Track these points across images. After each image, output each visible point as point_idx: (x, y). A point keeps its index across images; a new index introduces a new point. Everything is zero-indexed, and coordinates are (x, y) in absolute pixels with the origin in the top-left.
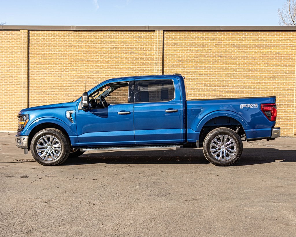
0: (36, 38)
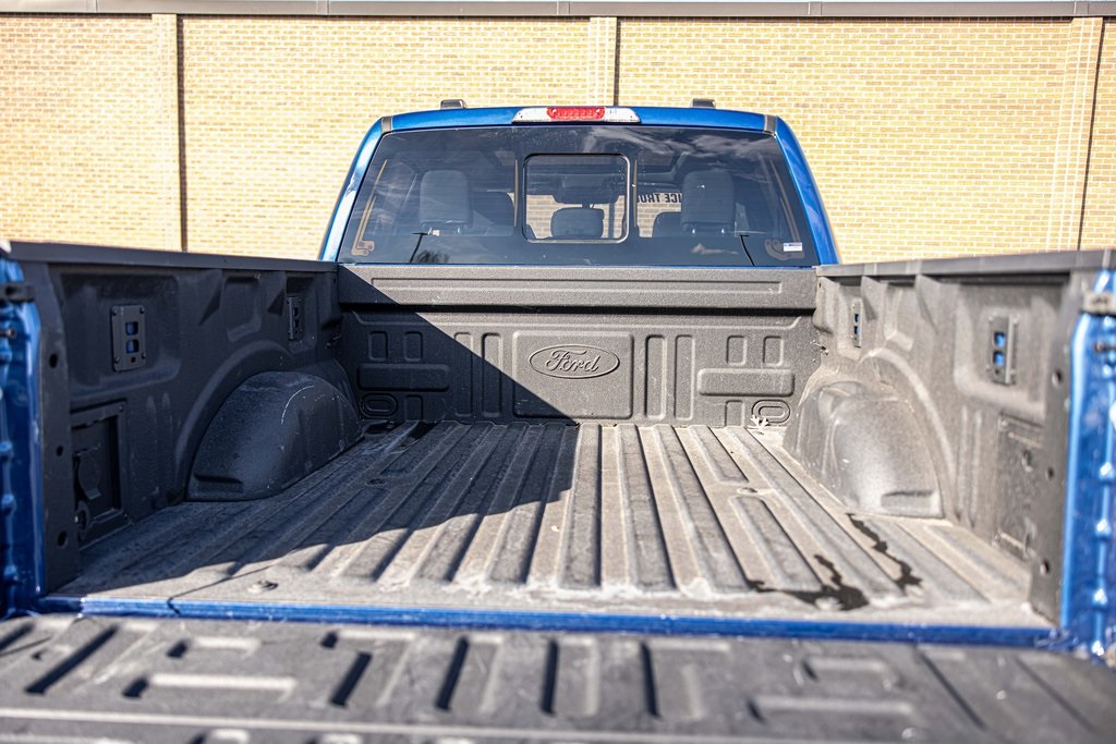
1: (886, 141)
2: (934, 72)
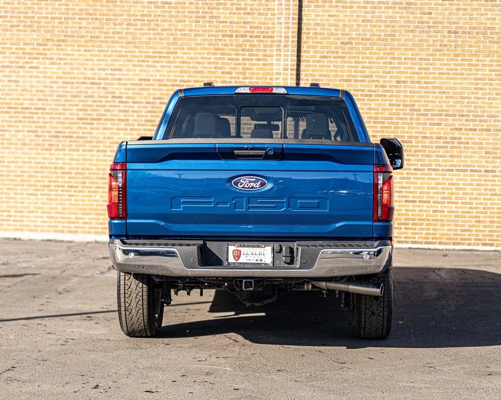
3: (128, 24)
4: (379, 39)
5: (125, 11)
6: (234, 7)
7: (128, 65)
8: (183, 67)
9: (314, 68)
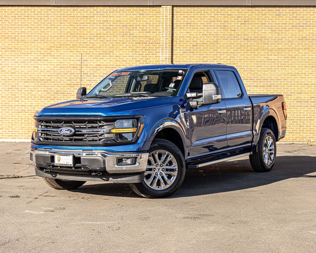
0: (5, 16)
1: (279, 53)
2: (296, 26)
3: (90, 39)
4: (210, 43)
5: (89, 32)
6: (141, 29)
7: (90, 58)
8: (117, 59)
9: (180, 58)
